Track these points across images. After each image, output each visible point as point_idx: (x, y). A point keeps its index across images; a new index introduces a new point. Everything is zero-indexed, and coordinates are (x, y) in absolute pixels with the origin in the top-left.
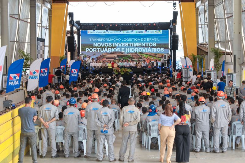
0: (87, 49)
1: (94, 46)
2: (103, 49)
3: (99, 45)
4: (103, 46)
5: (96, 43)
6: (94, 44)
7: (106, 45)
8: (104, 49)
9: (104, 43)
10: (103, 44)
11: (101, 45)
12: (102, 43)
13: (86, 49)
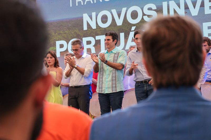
0: (62, 46)
1: (85, 28)
2: (122, 35)
3: (104, 19)
4: (119, 22)
5: (94, 14)
6: (86, 17)
7: (134, 15)
8: (126, 37)
9: (124, 10)
10: (119, 16)
11: (113, 19)
12: (114, 11)
13: (58, 43)
